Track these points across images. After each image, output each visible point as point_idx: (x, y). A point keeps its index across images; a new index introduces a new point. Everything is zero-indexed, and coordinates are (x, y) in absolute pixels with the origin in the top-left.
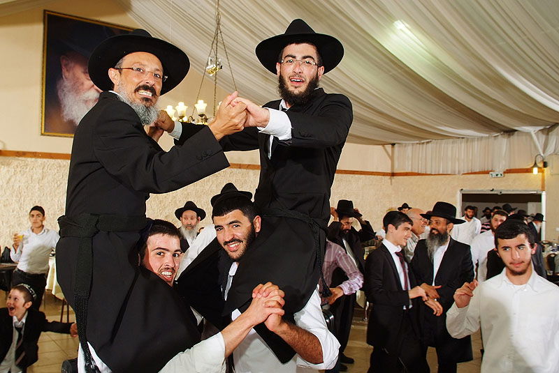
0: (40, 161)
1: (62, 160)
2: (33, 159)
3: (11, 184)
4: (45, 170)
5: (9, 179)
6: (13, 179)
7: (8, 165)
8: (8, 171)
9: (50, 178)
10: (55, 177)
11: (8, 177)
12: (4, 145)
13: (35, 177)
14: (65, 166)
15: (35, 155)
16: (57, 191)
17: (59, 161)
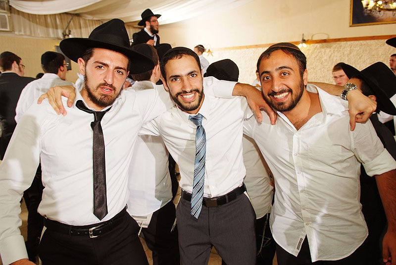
0: (349, 43)
1: (363, 41)
2: (345, 42)
3: (331, 58)
4: (352, 48)
5: (331, 56)
6: (333, 55)
7: (330, 47)
8: (330, 51)
9: (355, 53)
10: (358, 52)
11: (330, 54)
12: (329, 36)
13: (345, 53)
14: (365, 44)
15: (346, 40)
16: (359, 61)
17: (361, 41)
